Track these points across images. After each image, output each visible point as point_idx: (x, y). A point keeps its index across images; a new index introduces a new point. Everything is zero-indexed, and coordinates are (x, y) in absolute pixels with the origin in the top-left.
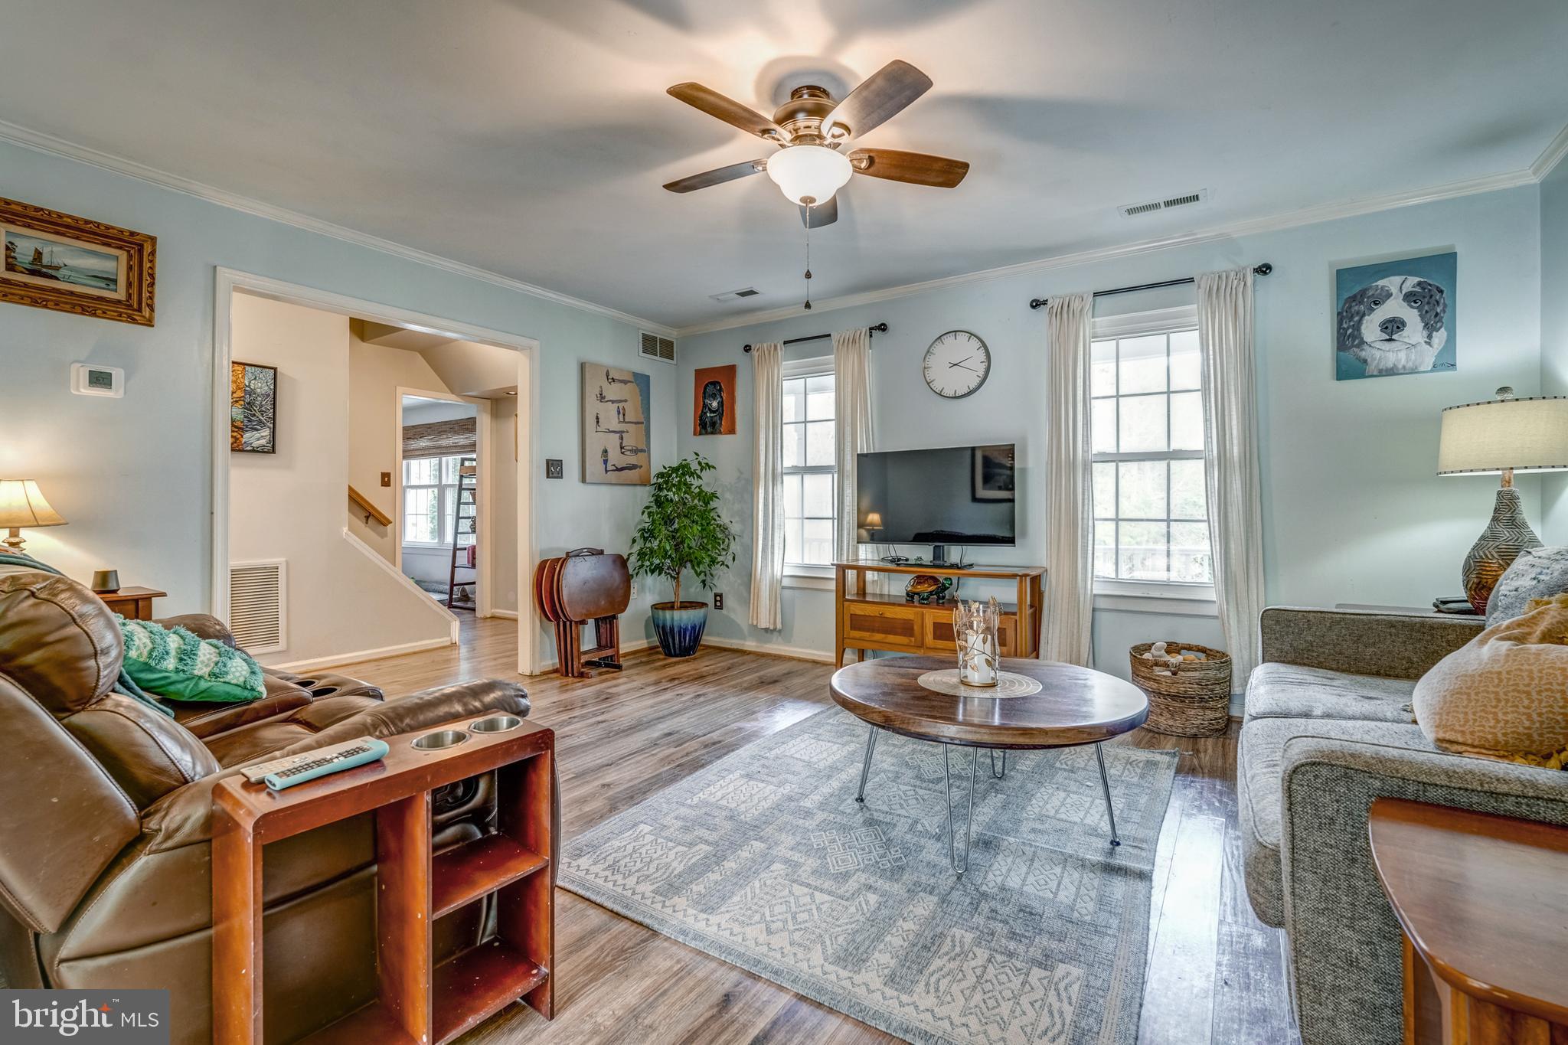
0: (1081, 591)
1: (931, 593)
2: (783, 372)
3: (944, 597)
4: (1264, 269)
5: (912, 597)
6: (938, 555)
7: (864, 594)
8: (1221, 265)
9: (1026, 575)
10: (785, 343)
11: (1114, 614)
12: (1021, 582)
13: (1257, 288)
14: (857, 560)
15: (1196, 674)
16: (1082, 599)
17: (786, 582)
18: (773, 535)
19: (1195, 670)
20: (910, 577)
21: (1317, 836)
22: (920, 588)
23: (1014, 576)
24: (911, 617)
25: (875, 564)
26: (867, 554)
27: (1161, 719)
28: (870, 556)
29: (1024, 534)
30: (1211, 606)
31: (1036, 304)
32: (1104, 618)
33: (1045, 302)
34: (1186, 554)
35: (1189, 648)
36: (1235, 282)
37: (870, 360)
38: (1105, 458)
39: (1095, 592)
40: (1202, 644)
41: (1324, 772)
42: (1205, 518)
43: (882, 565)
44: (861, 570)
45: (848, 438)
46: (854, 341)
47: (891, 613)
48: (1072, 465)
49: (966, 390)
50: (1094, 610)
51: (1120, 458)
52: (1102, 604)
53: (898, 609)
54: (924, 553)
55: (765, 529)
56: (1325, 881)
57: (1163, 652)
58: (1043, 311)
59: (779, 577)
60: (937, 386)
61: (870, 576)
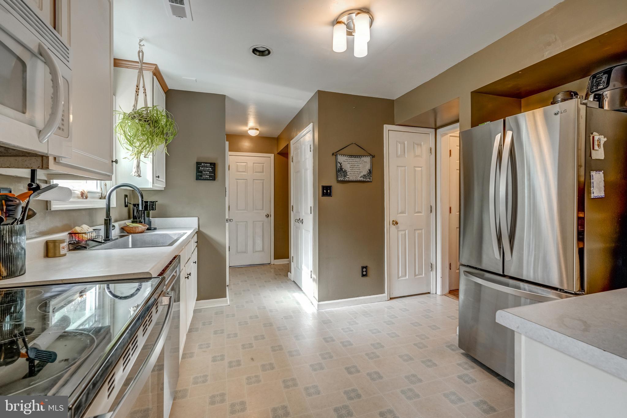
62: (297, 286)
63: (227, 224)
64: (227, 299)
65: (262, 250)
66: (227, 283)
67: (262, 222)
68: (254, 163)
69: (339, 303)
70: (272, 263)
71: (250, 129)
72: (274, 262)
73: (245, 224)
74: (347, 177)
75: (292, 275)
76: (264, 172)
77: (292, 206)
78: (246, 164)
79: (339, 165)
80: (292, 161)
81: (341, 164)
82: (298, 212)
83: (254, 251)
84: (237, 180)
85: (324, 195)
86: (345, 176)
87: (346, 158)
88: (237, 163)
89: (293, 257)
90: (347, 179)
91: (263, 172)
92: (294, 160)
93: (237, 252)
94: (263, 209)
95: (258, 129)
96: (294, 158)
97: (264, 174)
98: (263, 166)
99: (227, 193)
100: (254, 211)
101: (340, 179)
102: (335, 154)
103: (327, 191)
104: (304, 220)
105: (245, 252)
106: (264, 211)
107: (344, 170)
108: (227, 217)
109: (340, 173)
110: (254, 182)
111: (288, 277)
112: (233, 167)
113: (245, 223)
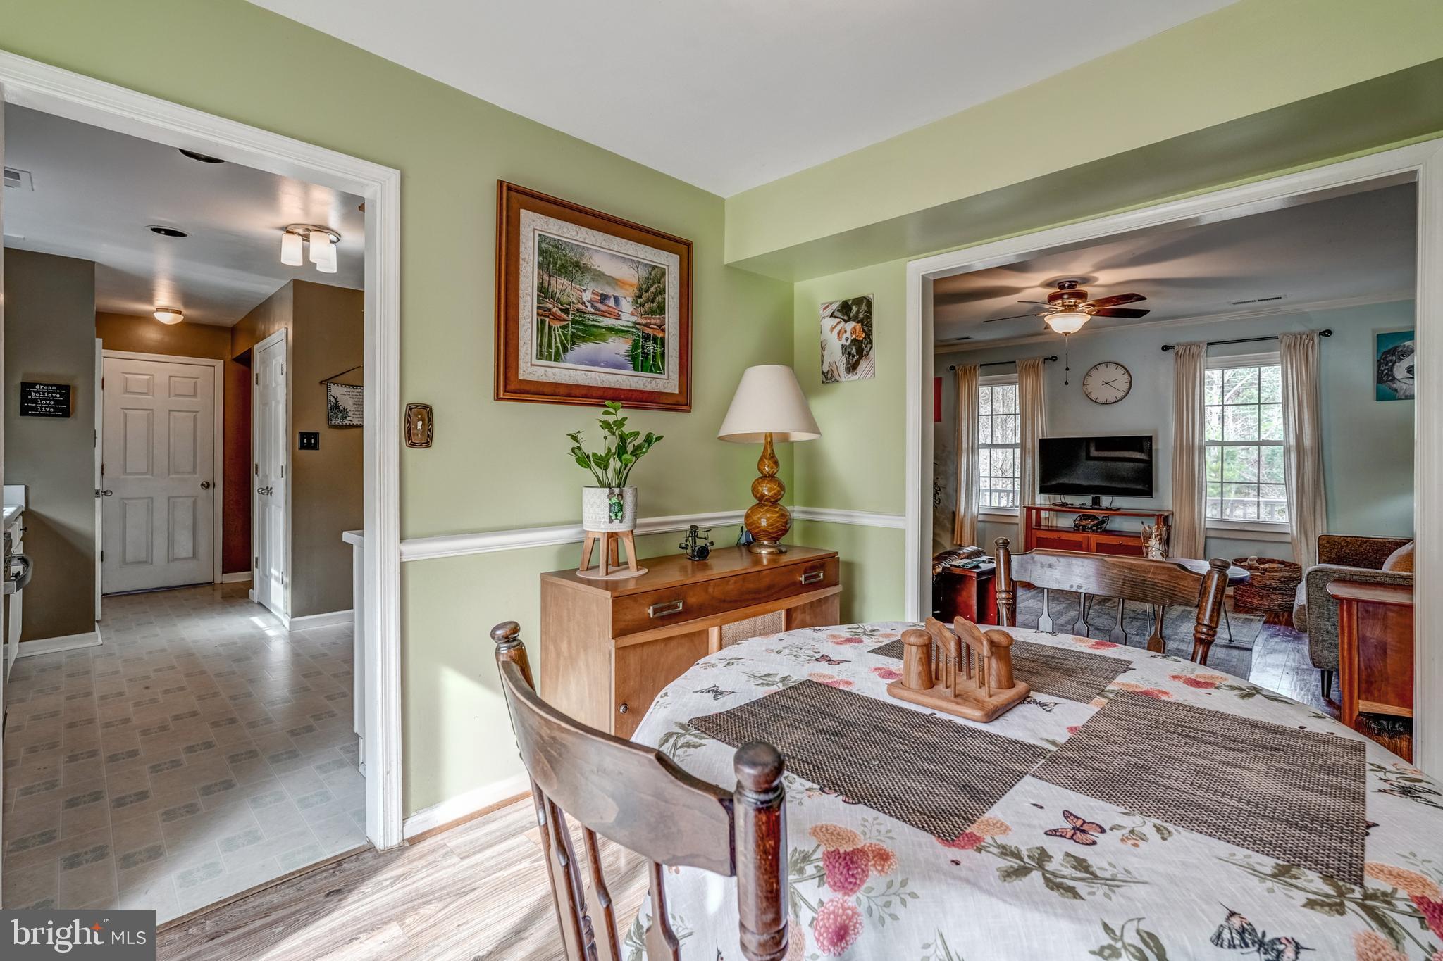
0: (1197, 526)
1: (1093, 525)
2: (979, 383)
3: (1101, 528)
4: (1327, 333)
5: (1079, 527)
6: (1096, 502)
7: (1040, 526)
8: (1297, 328)
9: (1161, 515)
10: (981, 365)
11: (1219, 540)
12: (1158, 519)
13: (1322, 343)
14: (1034, 504)
15: (1278, 574)
16: (1197, 530)
17: (980, 518)
18: (972, 487)
19: (1277, 572)
20: (1075, 516)
21: (1317, 594)
22: (1084, 523)
23: (1153, 515)
24: (1081, 540)
25: (1047, 507)
26: (1041, 500)
27: (1254, 601)
28: (1043, 502)
29: (1157, 491)
30: (1287, 536)
31: (1166, 348)
32: (1212, 543)
33: (1173, 347)
34: (1272, 504)
35: (1273, 561)
36: (1306, 341)
37: (1044, 381)
38: (1214, 443)
39: (1207, 527)
40: (1281, 559)
41: (1319, 573)
42: (1283, 482)
43: (1052, 507)
44: (1039, 510)
45: (1029, 428)
46: (1034, 366)
47: (1065, 537)
48: (1191, 449)
49: (1114, 400)
50: (1206, 538)
51: (1222, 444)
52: (1211, 534)
53: (1071, 535)
54: (1087, 500)
55: (967, 484)
56: (1319, 607)
57: (1255, 562)
58: (1170, 353)
59: (976, 515)
60: (1093, 396)
61: (1044, 514)
62: (263, 607)
63: (98, 501)
64: (97, 635)
65: (191, 555)
66: (98, 616)
67: (193, 499)
68: (171, 376)
69: (330, 617)
70: (218, 580)
71: (158, 310)
72: (220, 578)
73: (148, 503)
74: (348, 418)
75: (255, 594)
76: (199, 395)
77: (257, 465)
78: (149, 377)
79: (333, 400)
80: (257, 383)
81: (336, 399)
82: (266, 476)
83: (171, 559)
84: (126, 411)
85: (303, 447)
86: (344, 418)
87: (345, 389)
88: (127, 376)
89: (257, 559)
90: (348, 423)
91: (195, 395)
92: (261, 381)
93: (125, 562)
94: (194, 471)
95: (180, 313)
96: (261, 378)
97: (199, 399)
98: (195, 383)
99: (99, 441)
100: (171, 476)
101: (333, 422)
102: (326, 383)
103: (309, 441)
104: (273, 490)
105: (146, 562)
106: (197, 476)
107: (341, 408)
108: (98, 487)
109: (335, 413)
110: (171, 417)
111: (248, 598)
112: (114, 384)
113: (146, 501)
